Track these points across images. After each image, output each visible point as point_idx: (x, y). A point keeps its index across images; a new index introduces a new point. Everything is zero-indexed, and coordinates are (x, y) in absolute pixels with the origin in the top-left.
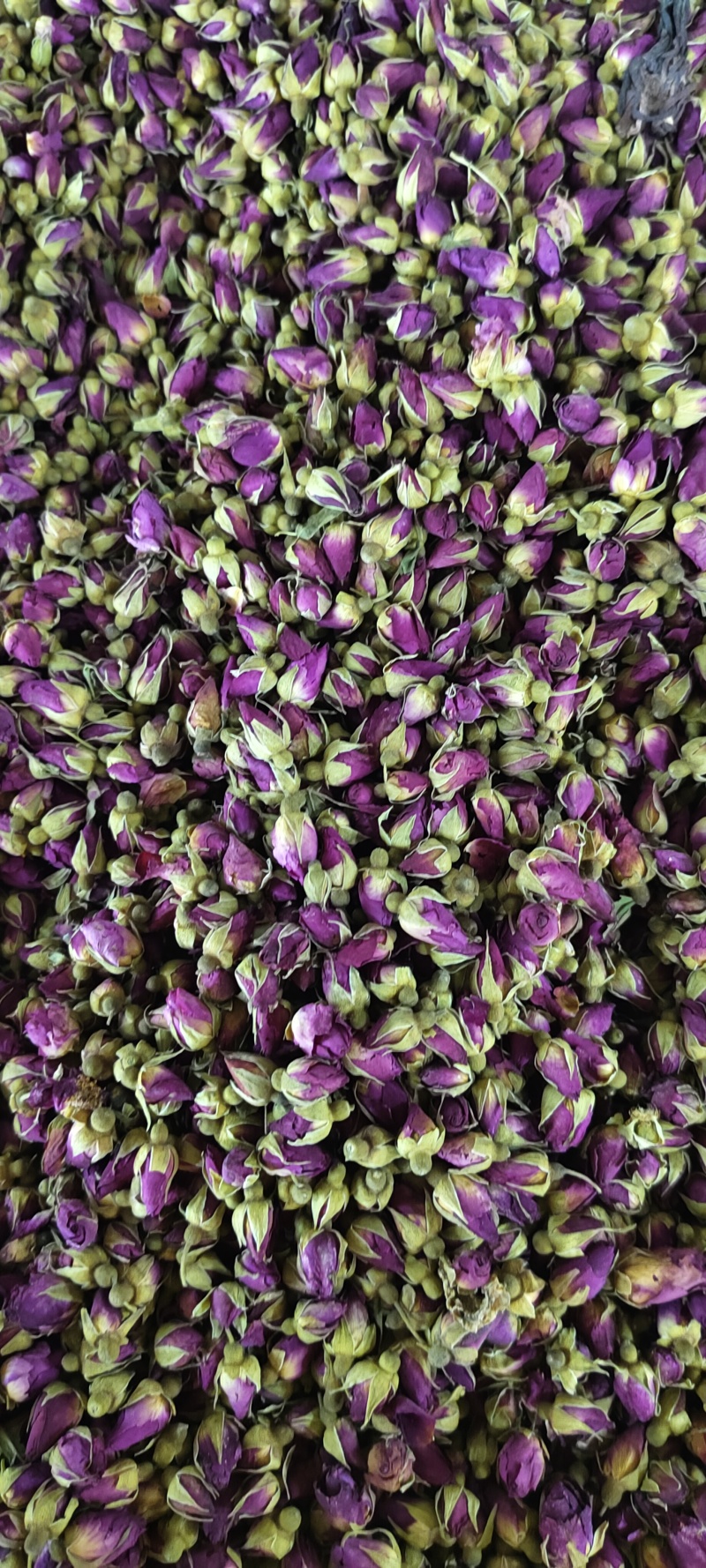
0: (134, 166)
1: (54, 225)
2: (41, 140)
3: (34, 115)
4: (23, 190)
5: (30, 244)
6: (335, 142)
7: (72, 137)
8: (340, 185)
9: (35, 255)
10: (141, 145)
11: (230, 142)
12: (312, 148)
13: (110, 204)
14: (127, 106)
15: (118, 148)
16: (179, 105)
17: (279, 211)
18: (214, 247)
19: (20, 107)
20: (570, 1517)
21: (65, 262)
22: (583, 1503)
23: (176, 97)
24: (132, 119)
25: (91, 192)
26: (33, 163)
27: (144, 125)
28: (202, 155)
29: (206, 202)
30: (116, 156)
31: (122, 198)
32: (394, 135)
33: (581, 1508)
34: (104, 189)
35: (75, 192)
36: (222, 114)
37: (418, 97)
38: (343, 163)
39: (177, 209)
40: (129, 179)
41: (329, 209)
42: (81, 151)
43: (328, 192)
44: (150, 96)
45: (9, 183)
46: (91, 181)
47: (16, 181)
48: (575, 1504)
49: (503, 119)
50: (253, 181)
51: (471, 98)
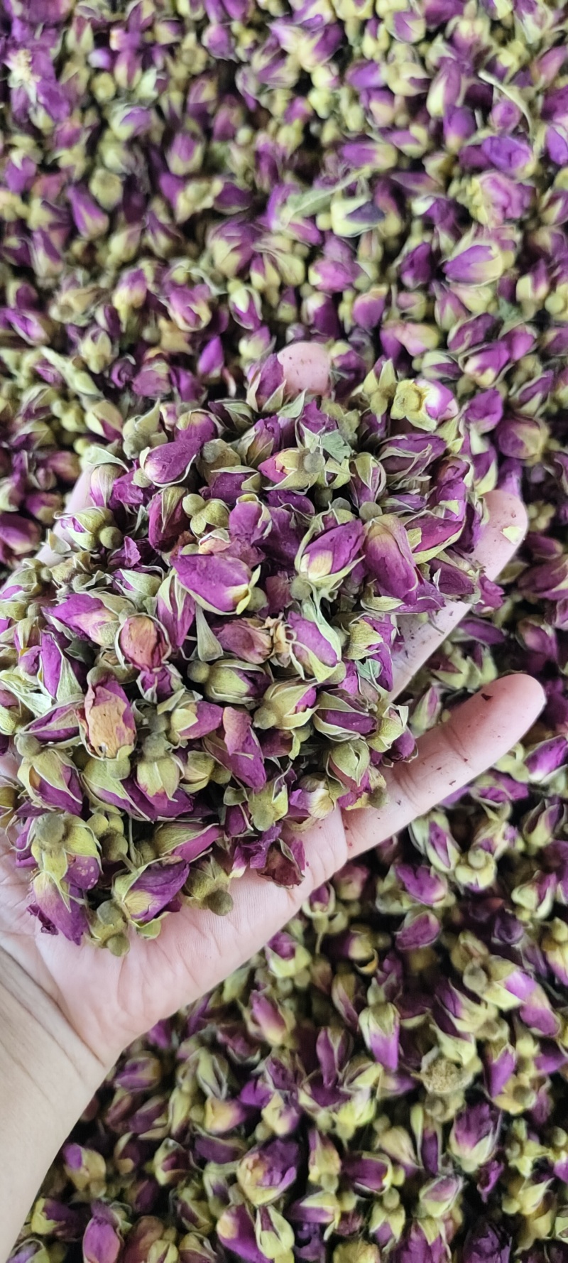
0: (198, 67)
1: (128, 111)
2: (125, 37)
3: (117, 16)
4: (104, 79)
5: (103, 125)
6: (378, 57)
7: (148, 37)
8: (381, 93)
9: (108, 135)
10: (206, 49)
11: (284, 54)
12: (358, 61)
13: (175, 97)
14: (199, 15)
15: (188, 51)
16: (244, 18)
17: (322, 113)
18: (262, 139)
19: (106, 8)
20: (492, 1254)
21: (132, 142)
22: (503, 1243)
23: (242, 11)
24: (201, 26)
25: (162, 86)
26: (114, 56)
27: (211, 33)
28: (260, 61)
29: (258, 103)
30: (185, 57)
31: (186, 92)
32: (432, 58)
33: (502, 1247)
34: (172, 84)
35: (147, 84)
36: (278, 28)
37: (456, 28)
38: (384, 75)
39: (232, 105)
40: (193, 78)
41: (368, 112)
42: (153, 49)
43: (369, 98)
44: (220, 8)
45: (93, 72)
46: (161, 77)
47: (98, 71)
48: (497, 1242)
49: (526, 54)
50: (304, 84)
51: (500, 33)
